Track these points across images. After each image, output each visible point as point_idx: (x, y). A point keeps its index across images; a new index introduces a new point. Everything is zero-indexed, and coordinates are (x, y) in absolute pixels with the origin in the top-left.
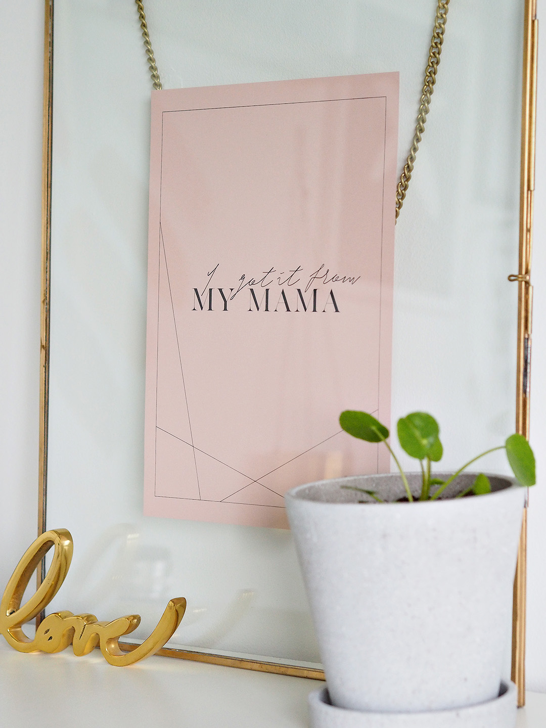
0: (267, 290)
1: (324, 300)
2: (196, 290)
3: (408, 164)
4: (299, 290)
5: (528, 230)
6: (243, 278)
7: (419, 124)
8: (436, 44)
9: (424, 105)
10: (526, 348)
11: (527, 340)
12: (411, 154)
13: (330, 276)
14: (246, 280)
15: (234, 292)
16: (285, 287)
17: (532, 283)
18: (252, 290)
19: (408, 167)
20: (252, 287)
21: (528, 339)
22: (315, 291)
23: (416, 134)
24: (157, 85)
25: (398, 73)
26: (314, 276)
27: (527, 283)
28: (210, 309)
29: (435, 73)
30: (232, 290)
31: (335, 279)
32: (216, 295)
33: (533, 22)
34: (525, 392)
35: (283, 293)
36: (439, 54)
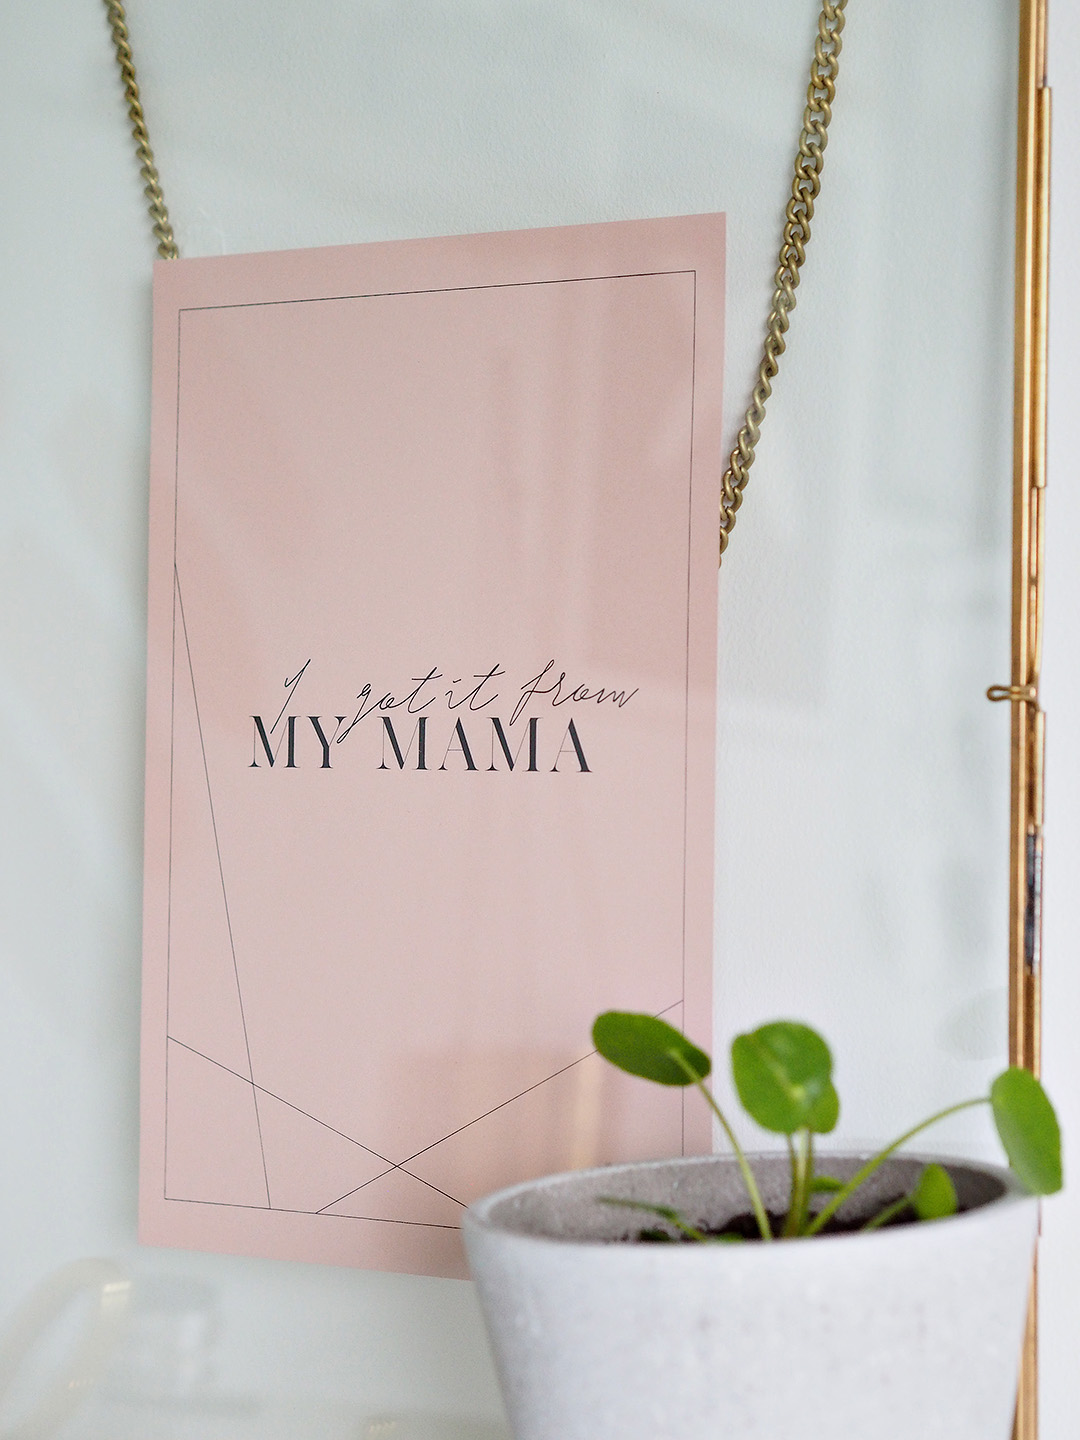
0: (422, 721)
1: (553, 743)
2: (258, 720)
3: (747, 427)
4: (496, 721)
5: (1033, 582)
6: (366, 692)
7: (772, 333)
8: (810, 147)
9: (784, 289)
10: (1031, 858)
11: (1032, 839)
12: (754, 405)
13: (568, 687)
14: (374, 698)
15: (347, 724)
16: (463, 712)
17: (1043, 704)
18: (387, 721)
19: (748, 433)
20: (387, 713)
21: (1035, 837)
22: (533, 722)
23: (766, 359)
24: (166, 249)
25: (720, 218)
26: (530, 688)
27: (1032, 705)
28: (291, 764)
29: (808, 216)
30: (340, 719)
31: (579, 695)
32: (305, 733)
33: (1039, 93)
34: (1029, 961)
35: (459, 726)
36: (817, 170)
